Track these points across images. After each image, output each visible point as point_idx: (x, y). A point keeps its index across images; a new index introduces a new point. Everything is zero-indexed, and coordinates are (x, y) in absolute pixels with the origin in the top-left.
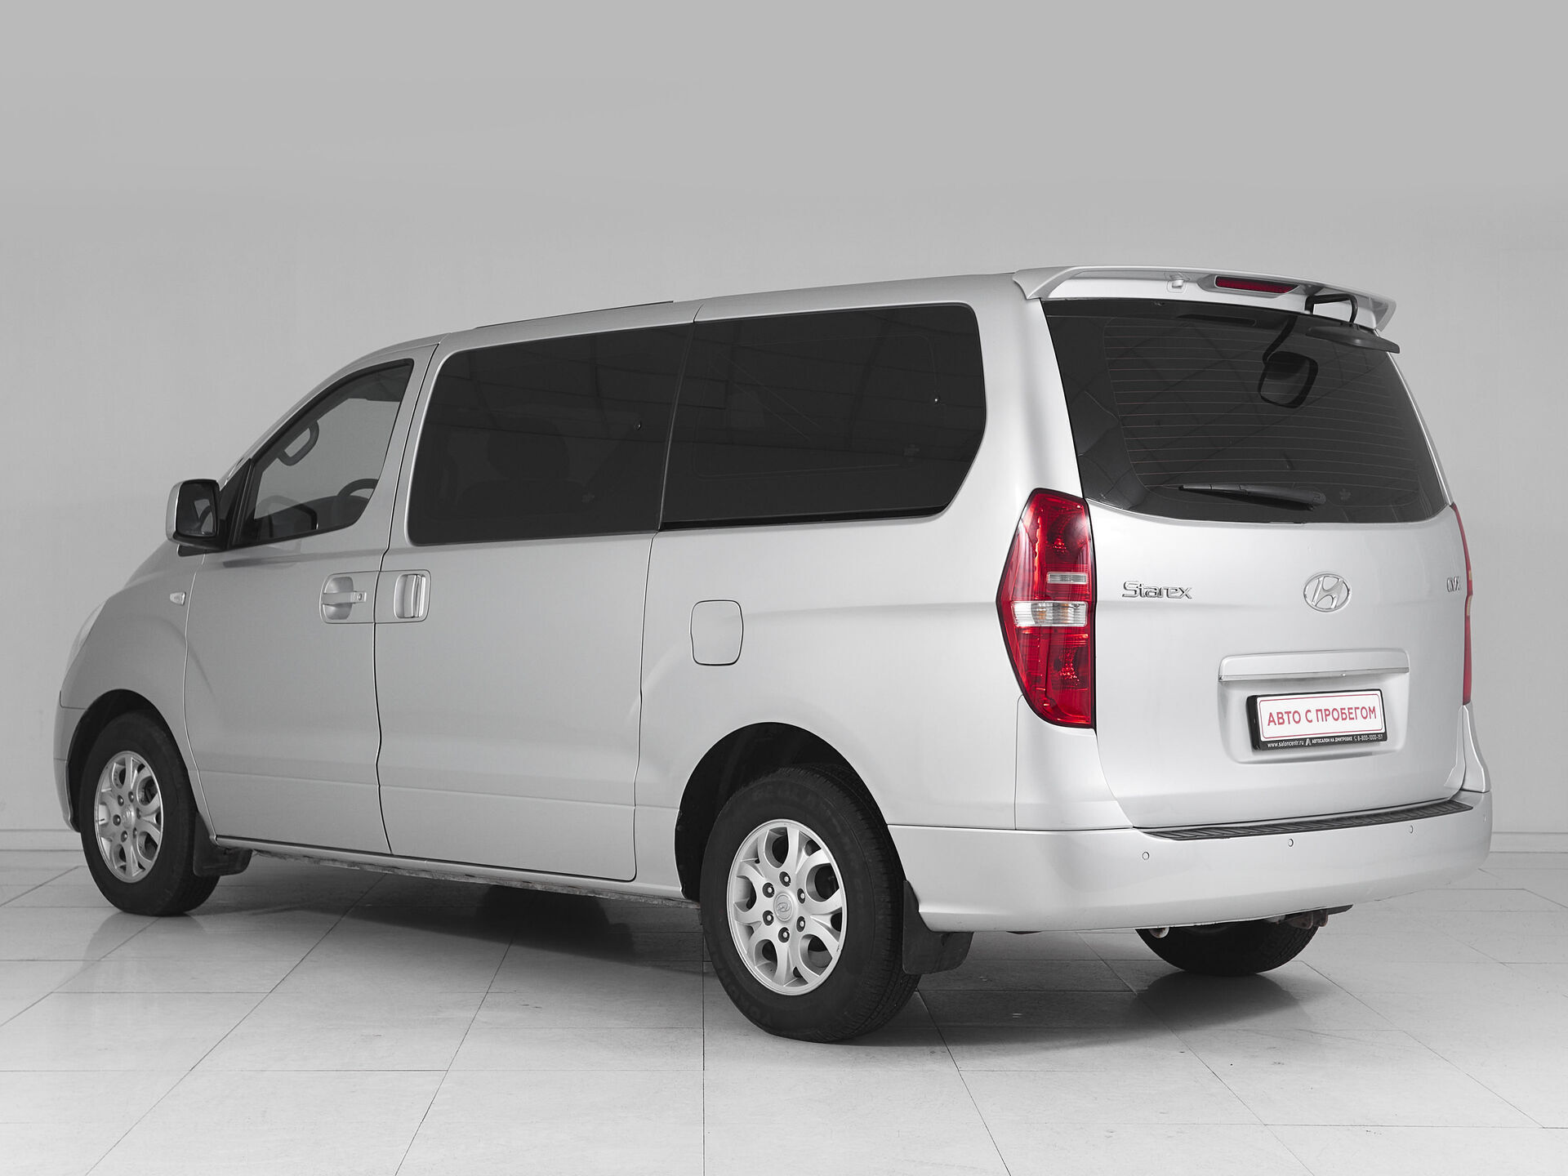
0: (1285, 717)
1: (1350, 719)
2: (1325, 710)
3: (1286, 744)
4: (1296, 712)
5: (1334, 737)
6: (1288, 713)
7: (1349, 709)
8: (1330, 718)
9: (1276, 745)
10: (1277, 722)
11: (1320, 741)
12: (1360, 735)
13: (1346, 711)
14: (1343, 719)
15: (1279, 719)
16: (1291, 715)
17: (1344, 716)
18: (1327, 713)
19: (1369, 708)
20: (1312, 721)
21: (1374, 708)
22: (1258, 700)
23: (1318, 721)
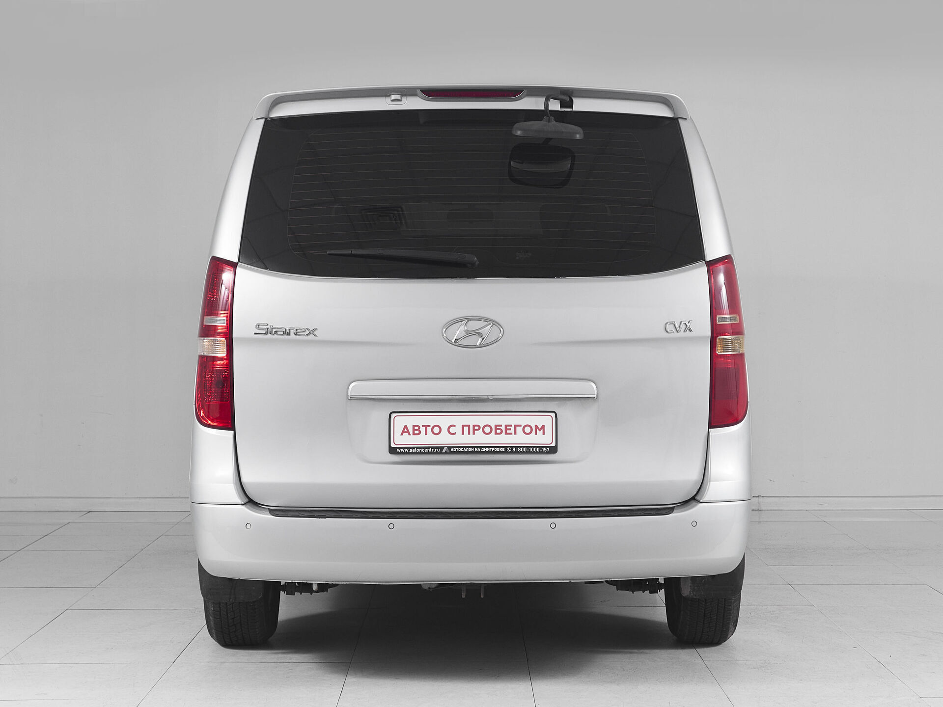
0: (423, 430)
1: (506, 433)
2: (474, 426)
3: (418, 450)
4: (436, 426)
5: (481, 448)
6: (426, 427)
7: (506, 426)
8: (479, 432)
9: (407, 450)
10: (411, 432)
11: (460, 450)
12: (517, 447)
13: (503, 428)
14: (496, 433)
15: (414, 430)
16: (429, 429)
17: (499, 431)
18: (476, 428)
19: (536, 426)
20: (455, 434)
21: (543, 427)
22: (393, 415)
23: (463, 434)
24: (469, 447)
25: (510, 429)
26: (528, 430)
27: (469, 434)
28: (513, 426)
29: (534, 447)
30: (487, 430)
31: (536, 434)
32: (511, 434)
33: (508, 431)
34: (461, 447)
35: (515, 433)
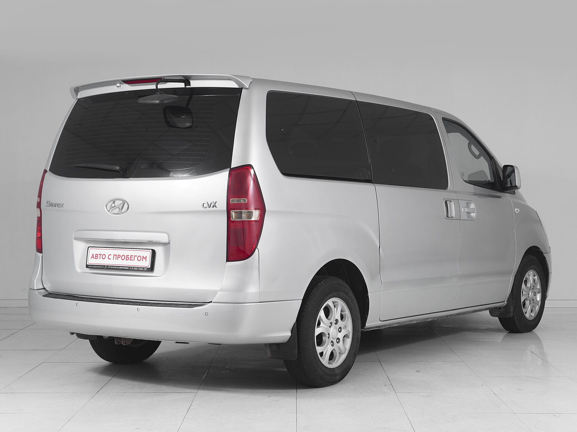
0: (99, 256)
1: (130, 260)
2: (118, 255)
3: (96, 267)
4: (104, 255)
5: (119, 267)
6: (100, 255)
7: (131, 256)
8: (120, 259)
9: (92, 267)
10: (95, 258)
11: (111, 267)
12: (133, 267)
13: (129, 257)
14: (126, 260)
15: (96, 257)
17: (127, 259)
18: (119, 256)
19: (143, 256)
20: (110, 259)
21: (146, 257)
22: (89, 248)
23: (113, 259)
24: (115, 266)
25: (132, 258)
26: (139, 258)
27: (116, 259)
28: (134, 256)
29: (141, 268)
30: (123, 258)
31: (143, 261)
32: (132, 260)
33: (131, 259)
34: (111, 266)
35: (134, 260)
